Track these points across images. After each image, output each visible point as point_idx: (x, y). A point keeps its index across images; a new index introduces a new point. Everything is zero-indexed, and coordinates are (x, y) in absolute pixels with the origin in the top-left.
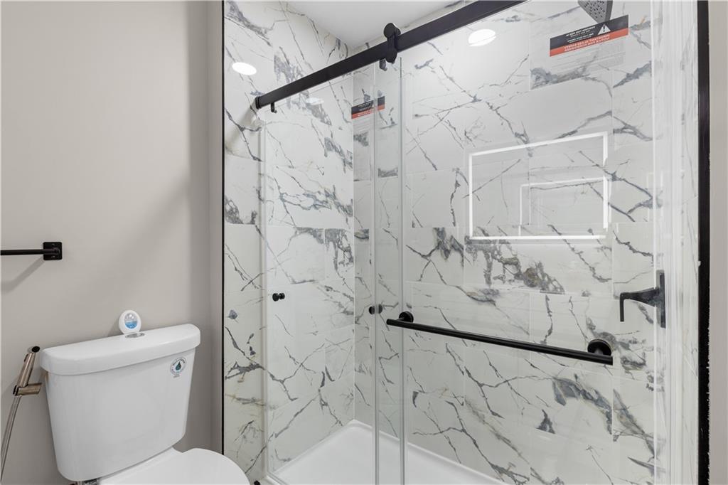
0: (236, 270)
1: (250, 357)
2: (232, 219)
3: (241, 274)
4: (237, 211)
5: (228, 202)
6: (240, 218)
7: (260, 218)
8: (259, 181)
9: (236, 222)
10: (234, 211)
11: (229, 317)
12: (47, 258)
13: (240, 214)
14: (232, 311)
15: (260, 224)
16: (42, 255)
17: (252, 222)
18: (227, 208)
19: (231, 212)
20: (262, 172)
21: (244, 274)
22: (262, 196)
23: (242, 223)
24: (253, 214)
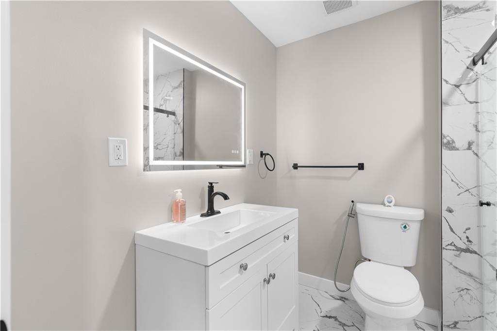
0: (452, 181)
1: (467, 243)
2: (449, 148)
3: (457, 184)
4: (453, 142)
5: (445, 137)
6: (456, 146)
7: (478, 145)
8: (477, 118)
9: (452, 150)
10: (451, 142)
11: (447, 210)
12: (359, 169)
13: (456, 143)
14: (448, 207)
15: (478, 150)
16: (357, 168)
17: (469, 148)
18: (445, 141)
19: (448, 143)
20: (479, 111)
21: (460, 184)
22: (480, 128)
23: (458, 150)
24: (469, 142)
